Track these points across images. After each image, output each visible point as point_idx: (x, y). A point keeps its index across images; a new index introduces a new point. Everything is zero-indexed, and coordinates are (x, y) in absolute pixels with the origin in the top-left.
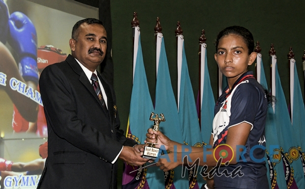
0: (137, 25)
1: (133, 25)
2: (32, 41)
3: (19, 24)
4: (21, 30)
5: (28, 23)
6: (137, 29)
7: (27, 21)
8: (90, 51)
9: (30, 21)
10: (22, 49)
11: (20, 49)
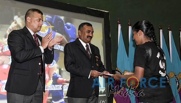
0: (119, 24)
1: (118, 24)
2: (74, 33)
3: (69, 27)
4: (70, 29)
5: (73, 26)
6: (119, 25)
7: (72, 26)
8: (88, 37)
9: (73, 25)
10: (70, 36)
11: (69, 37)
